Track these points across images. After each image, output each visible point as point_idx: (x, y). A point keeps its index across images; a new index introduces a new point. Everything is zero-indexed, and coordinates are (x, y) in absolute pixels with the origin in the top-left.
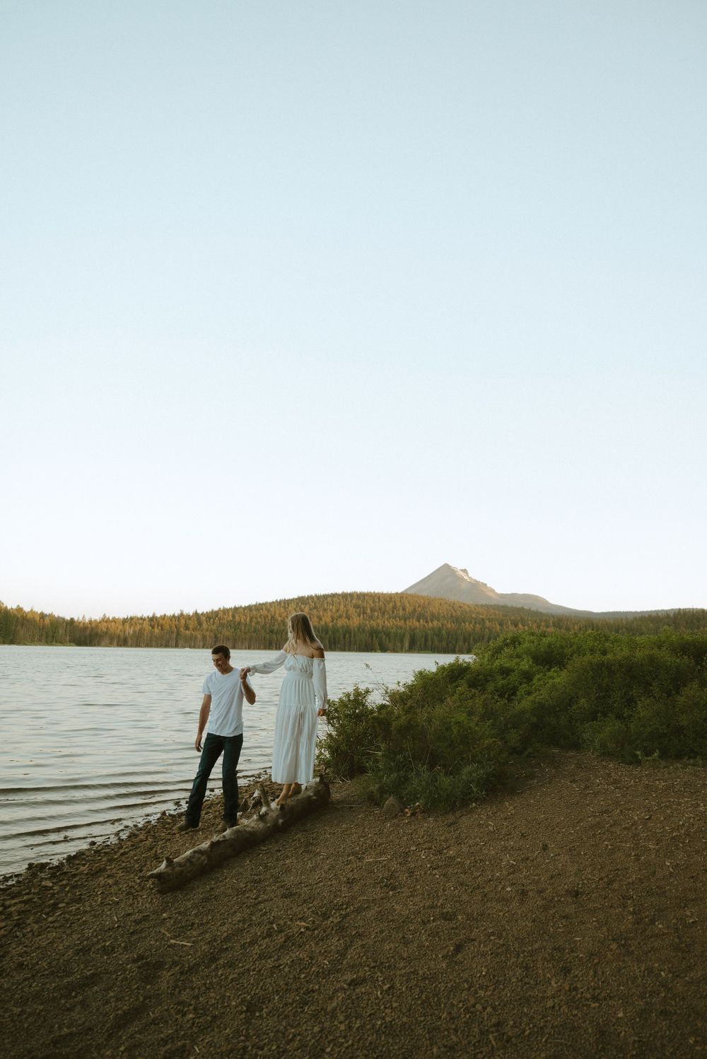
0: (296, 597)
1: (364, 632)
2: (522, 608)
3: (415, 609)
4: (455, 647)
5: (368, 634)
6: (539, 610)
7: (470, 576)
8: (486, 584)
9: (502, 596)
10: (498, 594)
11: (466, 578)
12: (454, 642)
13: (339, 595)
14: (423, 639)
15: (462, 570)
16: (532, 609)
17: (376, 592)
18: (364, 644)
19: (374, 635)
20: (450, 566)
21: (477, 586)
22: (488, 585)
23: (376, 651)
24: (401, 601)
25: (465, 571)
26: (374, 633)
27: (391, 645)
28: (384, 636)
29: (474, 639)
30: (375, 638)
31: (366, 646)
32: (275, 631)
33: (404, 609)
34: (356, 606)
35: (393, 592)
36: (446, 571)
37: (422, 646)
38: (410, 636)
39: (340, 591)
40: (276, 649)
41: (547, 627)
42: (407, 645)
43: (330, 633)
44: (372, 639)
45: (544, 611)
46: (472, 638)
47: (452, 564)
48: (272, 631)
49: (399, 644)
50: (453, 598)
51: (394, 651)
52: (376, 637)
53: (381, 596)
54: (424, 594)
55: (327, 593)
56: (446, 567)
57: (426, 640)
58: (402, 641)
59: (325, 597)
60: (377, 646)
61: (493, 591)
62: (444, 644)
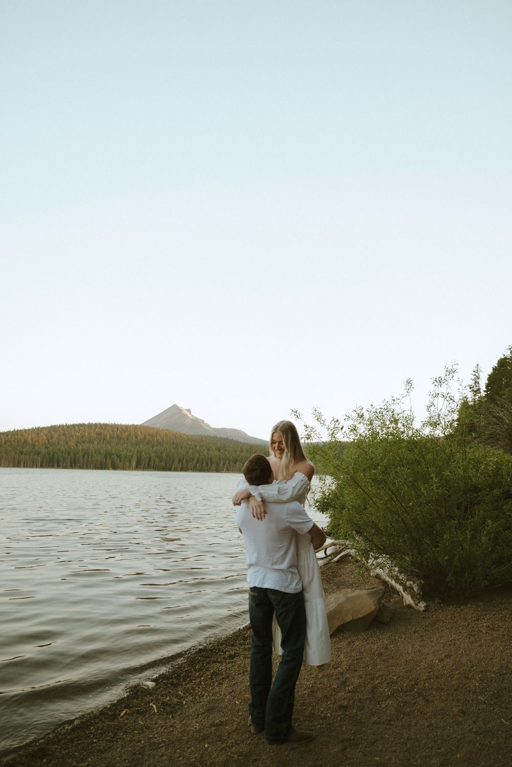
0: (49, 426)
1: (99, 453)
2: (227, 439)
3: (145, 437)
4: (172, 466)
5: (103, 455)
6: (239, 440)
7: (192, 414)
8: (203, 421)
9: (215, 429)
10: (212, 428)
11: (189, 415)
12: (171, 463)
13: (86, 425)
14: (147, 460)
15: (186, 410)
16: (234, 439)
17: (116, 423)
18: (99, 463)
19: (108, 456)
20: (178, 407)
21: (197, 422)
22: (205, 422)
23: (108, 469)
24: (135, 431)
25: (189, 410)
26: (108, 455)
27: (121, 465)
28: (116, 457)
29: (186, 460)
30: (108, 459)
31: (101, 465)
32: (24, 452)
33: (136, 437)
34: (99, 434)
35: (130, 424)
36: (175, 410)
37: (146, 465)
38: (137, 458)
39: (86, 422)
40: (24, 467)
41: (242, 452)
42: (134, 464)
43: (72, 454)
44: (106, 460)
45: (243, 441)
46: (185, 459)
47: (180, 405)
48: (21, 453)
49: (127, 464)
50: (176, 430)
51: (124, 469)
52: (110, 458)
53: (119, 427)
54: (158, 426)
55: (76, 423)
56: (175, 407)
57: (150, 460)
58: (130, 462)
59: (74, 426)
60: (110, 465)
61: (208, 426)
62: (163, 463)
